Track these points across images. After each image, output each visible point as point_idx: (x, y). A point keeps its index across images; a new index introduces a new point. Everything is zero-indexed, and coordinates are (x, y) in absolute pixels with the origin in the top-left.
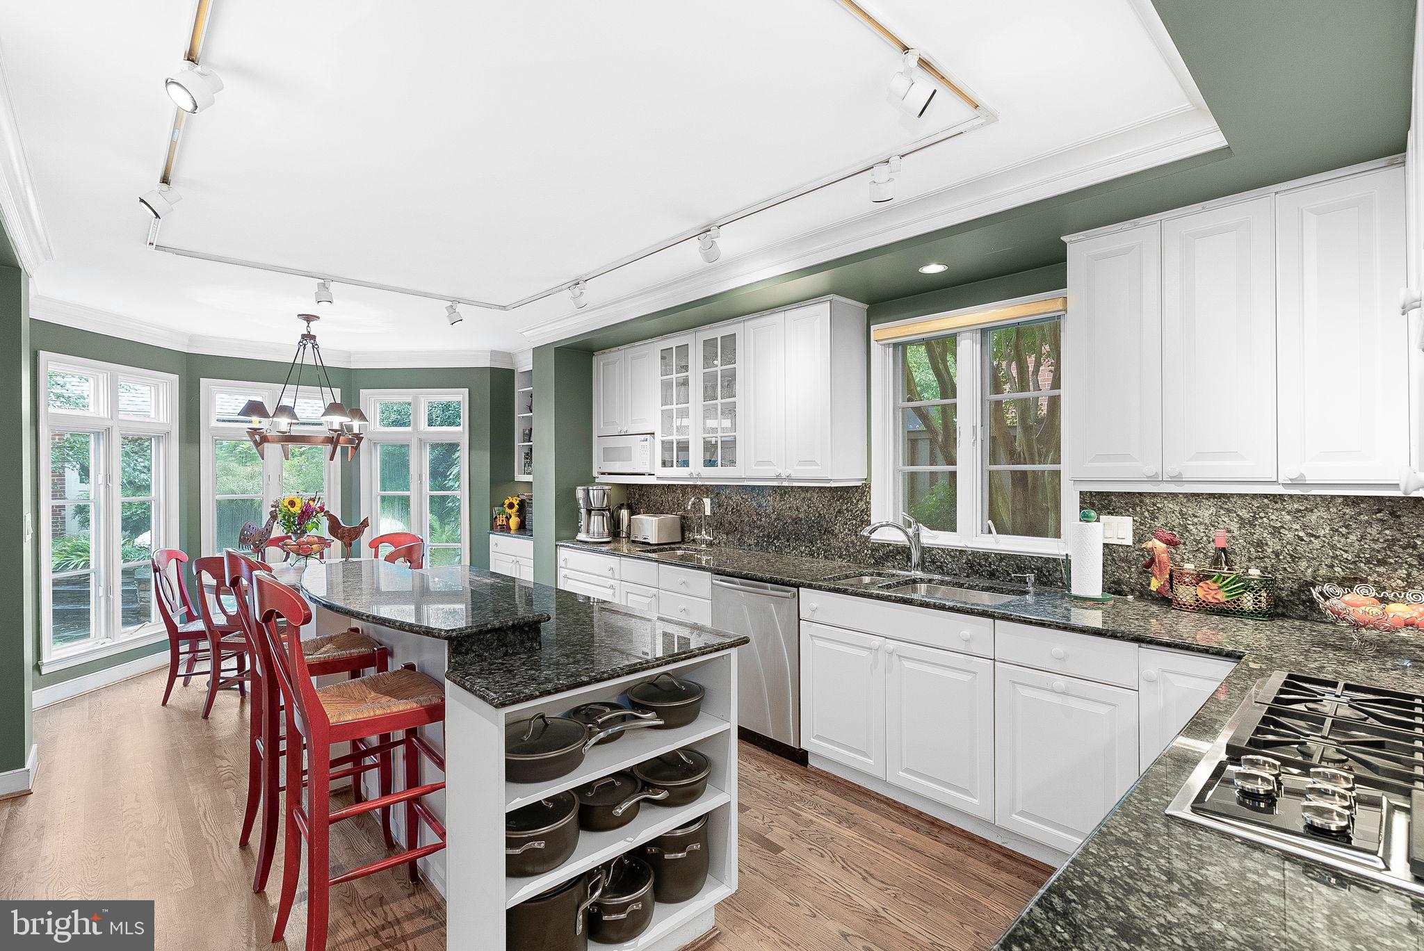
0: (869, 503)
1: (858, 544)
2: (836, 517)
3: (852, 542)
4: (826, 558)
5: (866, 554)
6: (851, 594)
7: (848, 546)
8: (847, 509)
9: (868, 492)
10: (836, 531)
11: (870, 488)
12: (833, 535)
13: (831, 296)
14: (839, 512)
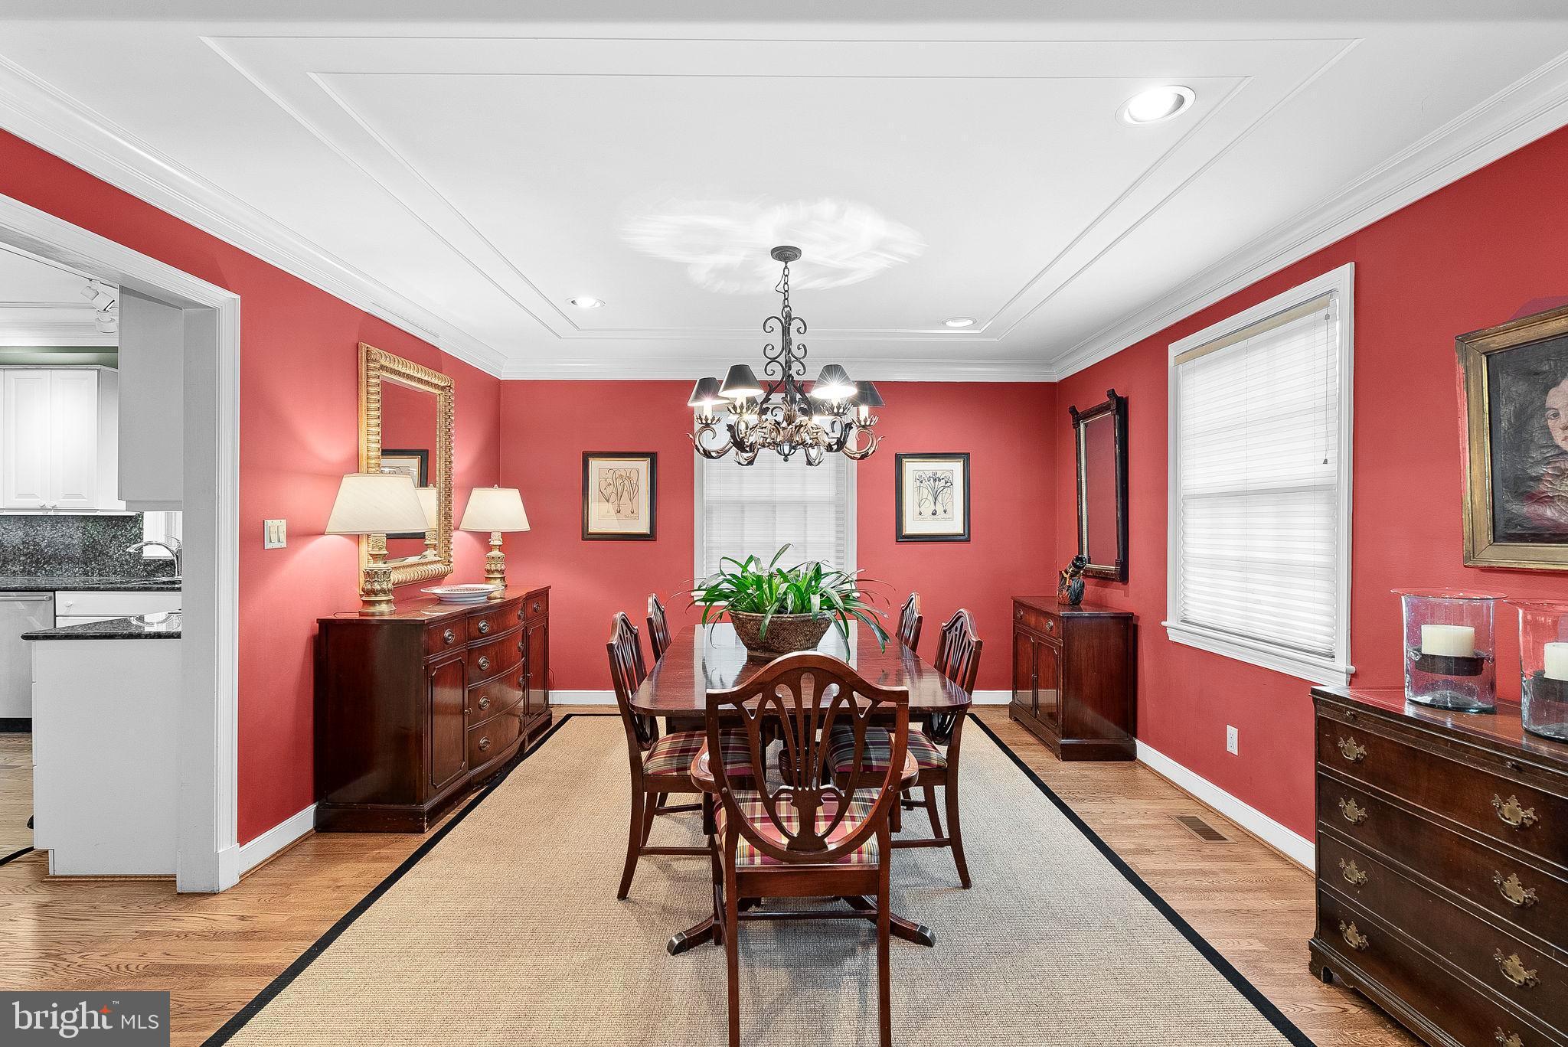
0: (142, 529)
1: (132, 561)
2: (111, 542)
3: (126, 560)
4: (100, 575)
5: (139, 569)
6: (103, 590)
7: (122, 564)
8: (121, 535)
9: (141, 520)
10: (111, 553)
11: (142, 517)
12: (107, 556)
13: (99, 367)
14: (114, 537)
